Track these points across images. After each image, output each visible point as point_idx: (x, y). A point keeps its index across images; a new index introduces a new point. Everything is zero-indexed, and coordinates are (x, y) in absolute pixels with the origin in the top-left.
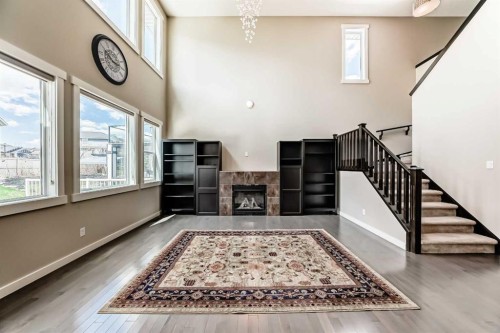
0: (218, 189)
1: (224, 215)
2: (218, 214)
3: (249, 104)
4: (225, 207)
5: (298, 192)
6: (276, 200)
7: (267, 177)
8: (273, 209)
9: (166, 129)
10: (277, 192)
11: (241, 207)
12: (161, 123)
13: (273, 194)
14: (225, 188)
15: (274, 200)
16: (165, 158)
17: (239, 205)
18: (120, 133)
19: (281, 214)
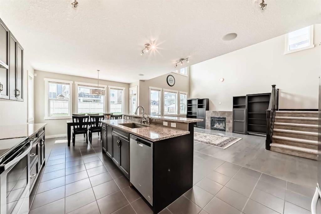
0: (205, 118)
1: (207, 129)
2: (205, 128)
3: (222, 80)
4: (208, 126)
5: (243, 122)
6: (231, 125)
7: (226, 114)
8: (229, 129)
9: (189, 94)
10: (231, 121)
11: (215, 126)
12: (187, 93)
13: (229, 122)
14: (208, 118)
15: (230, 125)
16: (188, 105)
17: (214, 126)
18: (173, 97)
19: (233, 132)
